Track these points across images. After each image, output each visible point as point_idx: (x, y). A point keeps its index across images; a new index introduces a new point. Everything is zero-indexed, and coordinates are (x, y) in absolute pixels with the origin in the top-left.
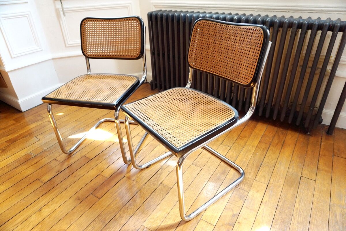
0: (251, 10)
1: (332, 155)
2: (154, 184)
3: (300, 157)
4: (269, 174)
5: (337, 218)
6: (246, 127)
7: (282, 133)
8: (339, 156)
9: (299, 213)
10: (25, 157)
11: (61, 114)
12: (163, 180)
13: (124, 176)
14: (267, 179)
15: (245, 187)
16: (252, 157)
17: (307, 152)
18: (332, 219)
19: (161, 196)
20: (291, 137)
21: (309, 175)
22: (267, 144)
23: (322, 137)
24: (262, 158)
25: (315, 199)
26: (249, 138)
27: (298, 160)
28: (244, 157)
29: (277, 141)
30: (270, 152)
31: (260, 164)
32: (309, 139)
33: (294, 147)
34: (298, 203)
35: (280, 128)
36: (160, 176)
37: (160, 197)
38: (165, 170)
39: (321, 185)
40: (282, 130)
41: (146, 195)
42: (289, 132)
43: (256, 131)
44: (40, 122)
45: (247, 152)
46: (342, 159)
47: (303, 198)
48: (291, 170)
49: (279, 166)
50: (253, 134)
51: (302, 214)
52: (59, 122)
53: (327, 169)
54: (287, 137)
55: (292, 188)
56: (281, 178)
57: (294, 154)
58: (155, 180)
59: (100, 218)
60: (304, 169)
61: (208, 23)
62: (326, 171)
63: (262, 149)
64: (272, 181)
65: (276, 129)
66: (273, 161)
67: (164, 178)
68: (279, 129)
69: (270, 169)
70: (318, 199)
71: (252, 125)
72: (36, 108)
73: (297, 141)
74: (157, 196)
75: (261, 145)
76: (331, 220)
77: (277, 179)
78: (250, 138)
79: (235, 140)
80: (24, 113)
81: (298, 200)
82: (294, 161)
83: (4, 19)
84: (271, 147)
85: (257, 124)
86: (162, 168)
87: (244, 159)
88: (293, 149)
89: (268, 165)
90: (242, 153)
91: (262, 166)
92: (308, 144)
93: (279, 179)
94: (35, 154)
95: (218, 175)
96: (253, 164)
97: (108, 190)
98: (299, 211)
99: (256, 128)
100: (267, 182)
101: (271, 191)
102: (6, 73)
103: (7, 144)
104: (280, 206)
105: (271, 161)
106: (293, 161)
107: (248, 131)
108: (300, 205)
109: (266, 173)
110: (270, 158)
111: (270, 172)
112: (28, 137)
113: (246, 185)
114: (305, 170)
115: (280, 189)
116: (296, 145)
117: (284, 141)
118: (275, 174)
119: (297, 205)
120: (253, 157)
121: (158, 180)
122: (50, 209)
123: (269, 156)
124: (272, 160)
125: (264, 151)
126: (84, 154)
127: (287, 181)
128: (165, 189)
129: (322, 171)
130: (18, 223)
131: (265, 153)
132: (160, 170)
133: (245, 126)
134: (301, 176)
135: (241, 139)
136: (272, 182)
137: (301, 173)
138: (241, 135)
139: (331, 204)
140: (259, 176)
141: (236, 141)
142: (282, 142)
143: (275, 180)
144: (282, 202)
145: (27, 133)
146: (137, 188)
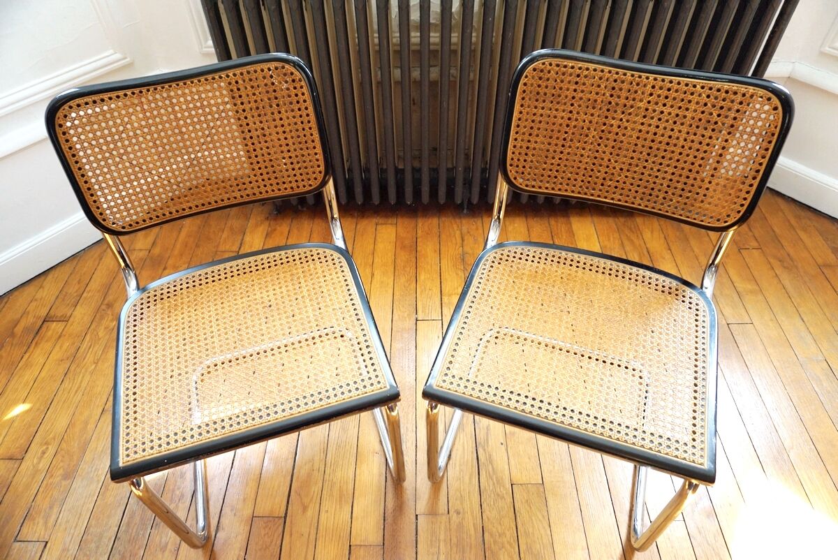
1: (738, 250)
2: (498, 495)
7: (631, 230)
8: (748, 247)
11: (20, 408)
12: (507, 473)
13: (417, 515)
19: (540, 517)
20: (651, 233)
21: (736, 316)
36: (495, 466)
37: (540, 520)
38: (490, 443)
39: (766, 329)
40: (625, 221)
41: (508, 533)
46: (755, 253)
52: (47, 444)
54: (644, 234)
58: (494, 484)
60: (721, 306)
61: (572, 67)
62: (751, 292)
65: (611, 222)
67: (507, 467)
73: (665, 239)
74: (532, 523)
86: (480, 443)
114: (724, 308)
116: (670, 250)
121: (498, 482)
126: (247, 513)
128: (533, 494)
132: (481, 451)
134: (728, 324)
142: (645, 252)
146: (475, 529)
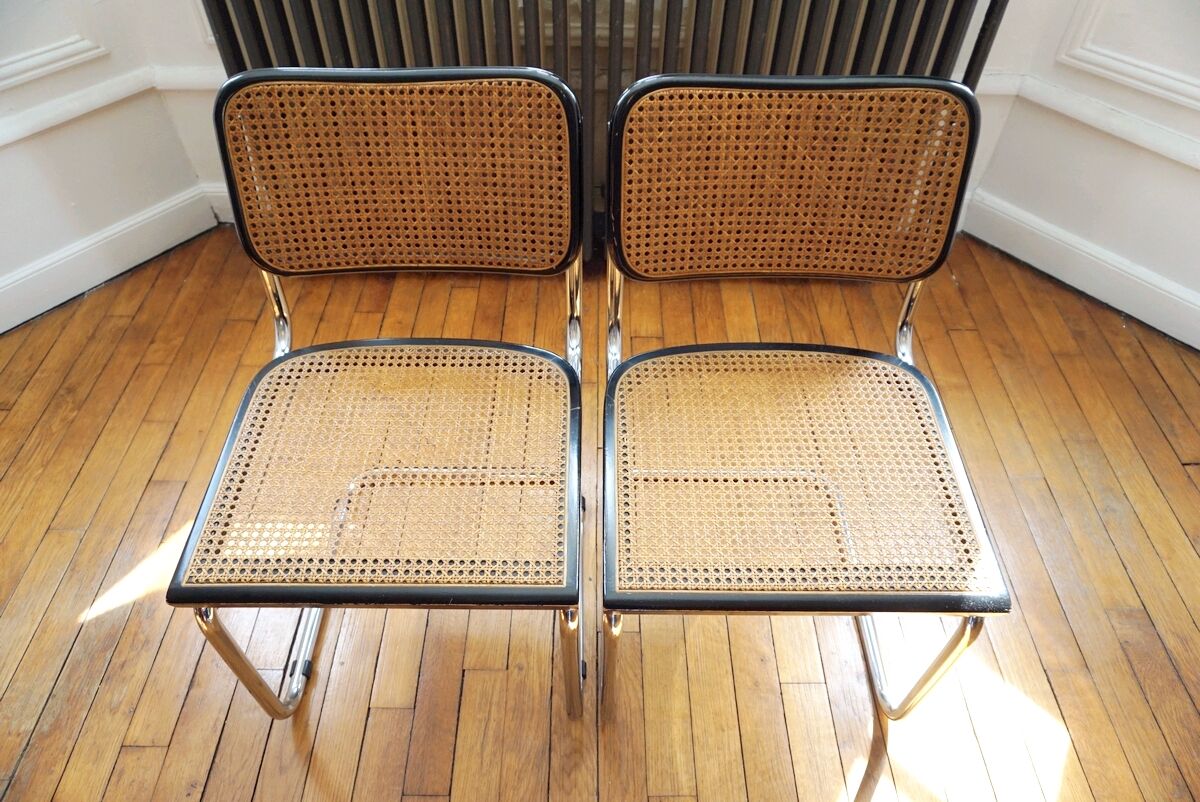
1: (945, 331)
6: (699, 313)
7: (802, 301)
8: (960, 328)
13: (464, 671)
19: (631, 675)
20: (830, 307)
29: (805, 337)
32: (870, 296)
35: (786, 285)
37: (630, 679)
40: (795, 291)
43: (731, 318)
54: (819, 307)
74: (620, 682)
97: (452, 748)
99: (725, 309)
107: (712, 328)
116: (853, 329)
117: (821, 327)
128: (624, 645)
146: (541, 688)
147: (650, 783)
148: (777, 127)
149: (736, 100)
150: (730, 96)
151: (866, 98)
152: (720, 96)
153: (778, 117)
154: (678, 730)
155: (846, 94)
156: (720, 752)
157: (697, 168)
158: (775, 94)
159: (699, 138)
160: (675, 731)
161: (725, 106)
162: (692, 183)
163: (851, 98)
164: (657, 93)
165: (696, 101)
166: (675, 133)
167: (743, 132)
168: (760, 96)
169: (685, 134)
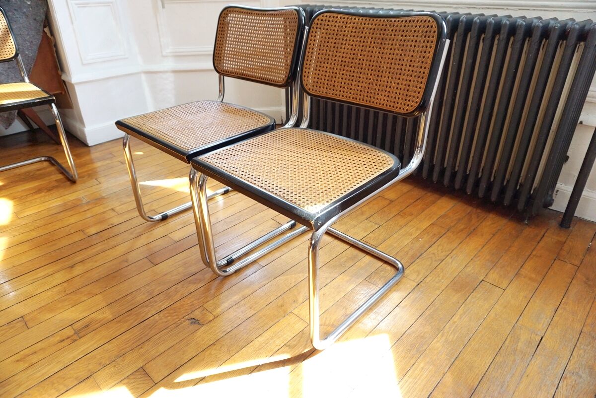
0: (446, 5)
1: (555, 258)
3: (493, 254)
4: (427, 270)
5: (517, 345)
6: (419, 201)
7: (478, 217)
8: (567, 261)
9: (453, 330)
10: (73, 201)
14: (421, 276)
15: (380, 281)
16: (410, 244)
17: (510, 247)
18: (508, 346)
20: (491, 224)
21: (497, 280)
22: (443, 228)
23: (548, 229)
24: (427, 246)
25: (492, 314)
26: (416, 216)
27: (488, 257)
28: (396, 242)
29: (462, 227)
30: (443, 241)
31: (419, 254)
32: (523, 230)
33: (489, 238)
34: (459, 316)
35: (477, 209)
39: (512, 297)
42: (491, 216)
43: (434, 209)
44: (108, 162)
45: (404, 236)
46: (570, 266)
47: (471, 310)
48: (468, 269)
49: (450, 261)
50: (426, 212)
51: (460, 331)
53: (533, 276)
54: (484, 222)
55: (459, 294)
56: (445, 278)
57: (485, 248)
59: (147, 287)
60: (492, 271)
62: (530, 279)
63: (431, 235)
64: (428, 279)
65: (470, 209)
66: (444, 253)
68: (475, 209)
69: (433, 263)
70: (496, 315)
71: (430, 199)
72: (107, 144)
73: (499, 230)
75: (433, 228)
76: (506, 347)
77: (438, 278)
78: (419, 217)
79: (391, 216)
80: (91, 148)
81: (461, 311)
82: (479, 258)
83: (79, 7)
84: (449, 234)
85: (439, 199)
87: (395, 245)
88: (486, 241)
89: (431, 258)
90: (395, 236)
91: (421, 257)
92: (517, 237)
93: (442, 279)
94: (88, 200)
95: (342, 260)
96: (407, 254)
98: (456, 326)
100: (418, 280)
101: (420, 293)
102: (72, 86)
103: (56, 184)
104: (427, 315)
105: (439, 252)
106: (479, 256)
107: (419, 207)
108: (461, 318)
109: (424, 267)
110: (440, 248)
111: (431, 267)
112: (86, 178)
113: (382, 280)
114: (493, 273)
115: (438, 292)
116: (494, 235)
117: (477, 227)
118: (438, 270)
119: (456, 318)
120: (412, 243)
122: (85, 268)
123: (439, 246)
124: (442, 252)
125: (434, 238)
126: (154, 208)
127: (455, 284)
129: (523, 279)
130: (40, 277)
131: (434, 240)
133: (417, 200)
134: (483, 280)
135: (402, 216)
136: (427, 281)
137: (484, 276)
138: (404, 211)
139: (516, 325)
140: (411, 269)
141: (393, 219)
142: (472, 228)
143: (434, 279)
144: (431, 311)
145: (86, 173)
147: (208, 303)
148: (366, 33)
149: (353, 20)
150: (351, 19)
151: (400, 21)
152: (348, 19)
153: (367, 29)
154: (236, 298)
155: (393, 20)
156: (241, 313)
157: (334, 47)
158: (368, 19)
159: (337, 35)
160: (235, 297)
161: (349, 23)
162: (331, 53)
163: (395, 21)
164: (325, 15)
165: (339, 19)
166: (329, 31)
167: (353, 34)
168: (362, 20)
169: (332, 32)
